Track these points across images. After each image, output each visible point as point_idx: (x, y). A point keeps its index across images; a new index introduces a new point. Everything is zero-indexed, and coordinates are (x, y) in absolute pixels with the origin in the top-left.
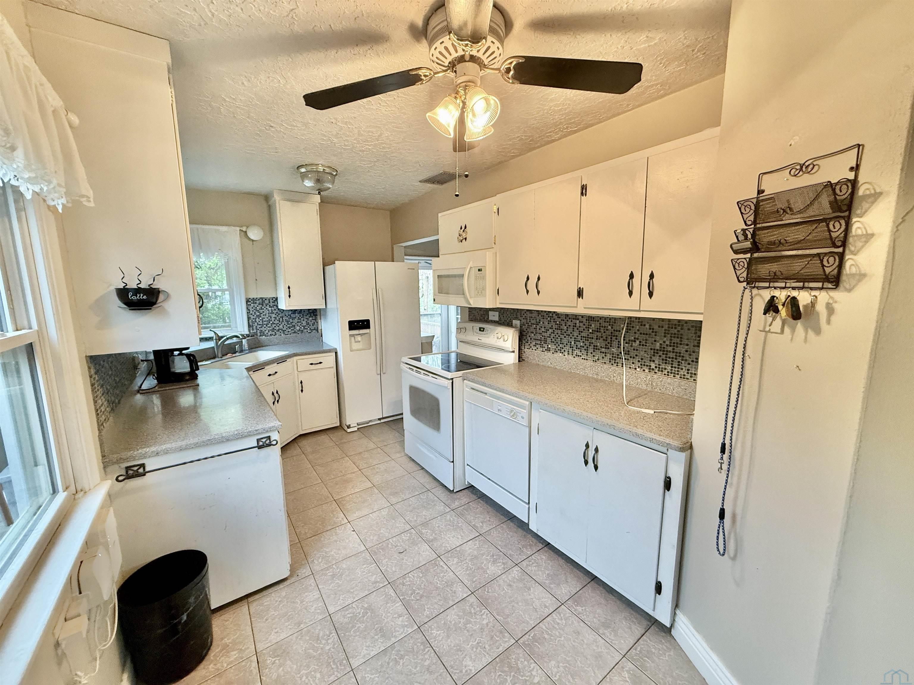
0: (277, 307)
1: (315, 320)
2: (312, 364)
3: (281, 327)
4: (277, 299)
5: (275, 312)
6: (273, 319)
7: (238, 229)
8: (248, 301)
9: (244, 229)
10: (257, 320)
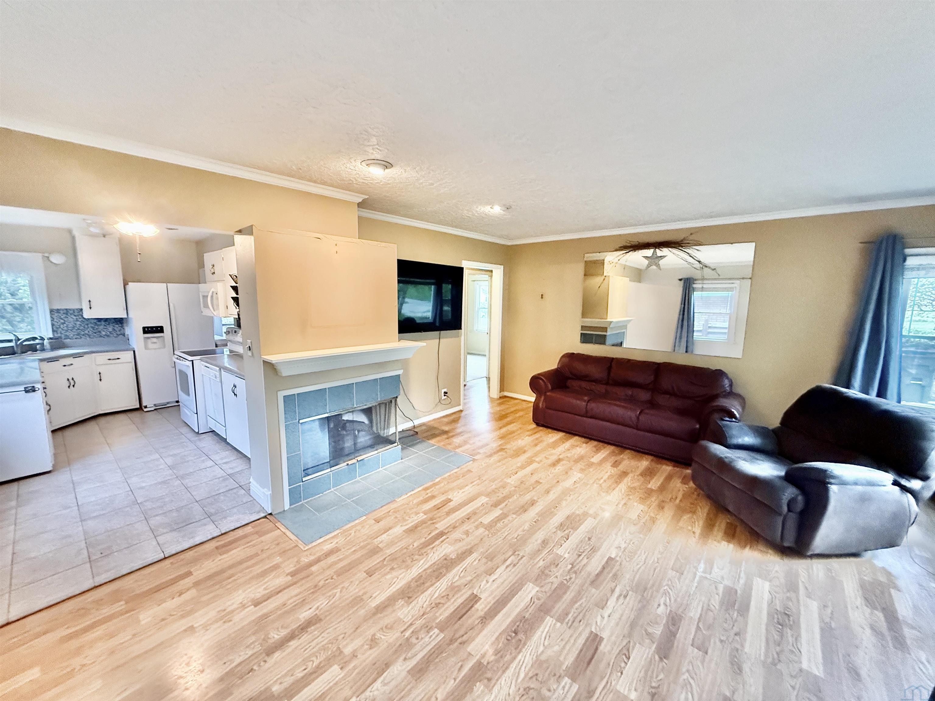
0: (82, 316)
1: (122, 327)
2: (109, 359)
3: (86, 332)
4: (82, 310)
5: (80, 320)
6: (78, 326)
7: (40, 255)
8: (51, 311)
9: (46, 255)
10: (62, 326)
